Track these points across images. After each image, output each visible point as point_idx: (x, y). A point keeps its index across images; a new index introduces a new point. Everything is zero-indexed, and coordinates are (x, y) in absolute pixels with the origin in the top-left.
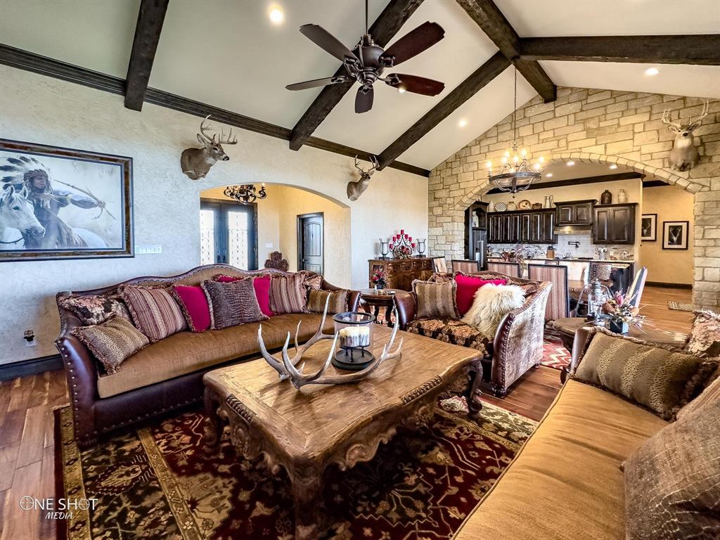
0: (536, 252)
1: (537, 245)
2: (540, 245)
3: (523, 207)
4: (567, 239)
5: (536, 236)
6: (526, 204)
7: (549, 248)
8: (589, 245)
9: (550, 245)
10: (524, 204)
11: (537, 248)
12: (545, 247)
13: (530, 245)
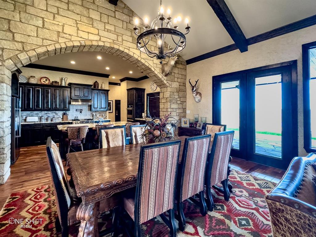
0: (54, 117)
1: (54, 112)
2: (57, 112)
3: (43, 81)
4: (75, 108)
5: (56, 105)
6: (46, 80)
7: (64, 114)
8: (87, 112)
9: (64, 112)
10: (44, 80)
11: (54, 114)
12: (60, 113)
13: (49, 112)
